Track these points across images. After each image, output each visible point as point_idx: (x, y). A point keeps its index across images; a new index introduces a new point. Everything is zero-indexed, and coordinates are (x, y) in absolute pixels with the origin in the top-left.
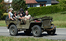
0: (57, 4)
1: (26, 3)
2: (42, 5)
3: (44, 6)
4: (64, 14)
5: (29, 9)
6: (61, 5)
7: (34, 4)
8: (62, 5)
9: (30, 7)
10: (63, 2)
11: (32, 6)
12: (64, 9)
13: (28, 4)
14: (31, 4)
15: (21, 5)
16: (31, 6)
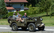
0: (28, 10)
1: (7, 9)
5: (9, 13)
7: (12, 10)
8: (31, 11)
10: (32, 9)
12: (32, 13)
13: (8, 10)
15: (3, 10)
16: (10, 11)
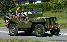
0: (48, 1)
2: (31, 2)
3: (33, 3)
4: (56, 12)
6: (52, 3)
7: (22, 1)
9: (18, 4)
11: (20, 3)
12: (55, 7)
13: (15, 1)
14: (19, 1)
15: (7, 2)
